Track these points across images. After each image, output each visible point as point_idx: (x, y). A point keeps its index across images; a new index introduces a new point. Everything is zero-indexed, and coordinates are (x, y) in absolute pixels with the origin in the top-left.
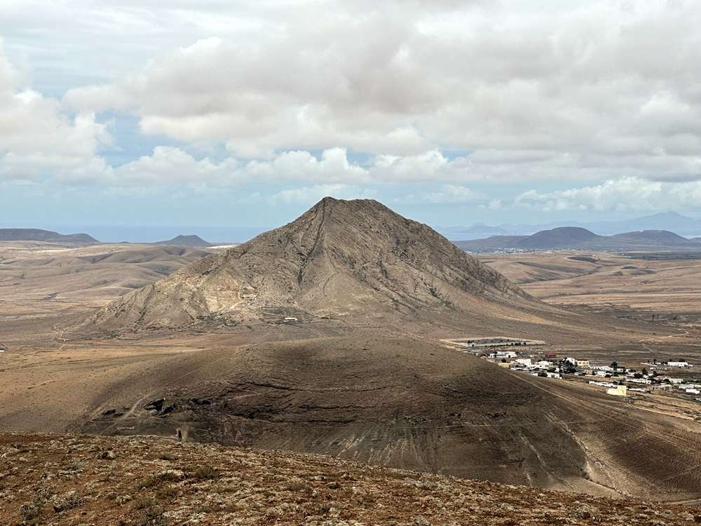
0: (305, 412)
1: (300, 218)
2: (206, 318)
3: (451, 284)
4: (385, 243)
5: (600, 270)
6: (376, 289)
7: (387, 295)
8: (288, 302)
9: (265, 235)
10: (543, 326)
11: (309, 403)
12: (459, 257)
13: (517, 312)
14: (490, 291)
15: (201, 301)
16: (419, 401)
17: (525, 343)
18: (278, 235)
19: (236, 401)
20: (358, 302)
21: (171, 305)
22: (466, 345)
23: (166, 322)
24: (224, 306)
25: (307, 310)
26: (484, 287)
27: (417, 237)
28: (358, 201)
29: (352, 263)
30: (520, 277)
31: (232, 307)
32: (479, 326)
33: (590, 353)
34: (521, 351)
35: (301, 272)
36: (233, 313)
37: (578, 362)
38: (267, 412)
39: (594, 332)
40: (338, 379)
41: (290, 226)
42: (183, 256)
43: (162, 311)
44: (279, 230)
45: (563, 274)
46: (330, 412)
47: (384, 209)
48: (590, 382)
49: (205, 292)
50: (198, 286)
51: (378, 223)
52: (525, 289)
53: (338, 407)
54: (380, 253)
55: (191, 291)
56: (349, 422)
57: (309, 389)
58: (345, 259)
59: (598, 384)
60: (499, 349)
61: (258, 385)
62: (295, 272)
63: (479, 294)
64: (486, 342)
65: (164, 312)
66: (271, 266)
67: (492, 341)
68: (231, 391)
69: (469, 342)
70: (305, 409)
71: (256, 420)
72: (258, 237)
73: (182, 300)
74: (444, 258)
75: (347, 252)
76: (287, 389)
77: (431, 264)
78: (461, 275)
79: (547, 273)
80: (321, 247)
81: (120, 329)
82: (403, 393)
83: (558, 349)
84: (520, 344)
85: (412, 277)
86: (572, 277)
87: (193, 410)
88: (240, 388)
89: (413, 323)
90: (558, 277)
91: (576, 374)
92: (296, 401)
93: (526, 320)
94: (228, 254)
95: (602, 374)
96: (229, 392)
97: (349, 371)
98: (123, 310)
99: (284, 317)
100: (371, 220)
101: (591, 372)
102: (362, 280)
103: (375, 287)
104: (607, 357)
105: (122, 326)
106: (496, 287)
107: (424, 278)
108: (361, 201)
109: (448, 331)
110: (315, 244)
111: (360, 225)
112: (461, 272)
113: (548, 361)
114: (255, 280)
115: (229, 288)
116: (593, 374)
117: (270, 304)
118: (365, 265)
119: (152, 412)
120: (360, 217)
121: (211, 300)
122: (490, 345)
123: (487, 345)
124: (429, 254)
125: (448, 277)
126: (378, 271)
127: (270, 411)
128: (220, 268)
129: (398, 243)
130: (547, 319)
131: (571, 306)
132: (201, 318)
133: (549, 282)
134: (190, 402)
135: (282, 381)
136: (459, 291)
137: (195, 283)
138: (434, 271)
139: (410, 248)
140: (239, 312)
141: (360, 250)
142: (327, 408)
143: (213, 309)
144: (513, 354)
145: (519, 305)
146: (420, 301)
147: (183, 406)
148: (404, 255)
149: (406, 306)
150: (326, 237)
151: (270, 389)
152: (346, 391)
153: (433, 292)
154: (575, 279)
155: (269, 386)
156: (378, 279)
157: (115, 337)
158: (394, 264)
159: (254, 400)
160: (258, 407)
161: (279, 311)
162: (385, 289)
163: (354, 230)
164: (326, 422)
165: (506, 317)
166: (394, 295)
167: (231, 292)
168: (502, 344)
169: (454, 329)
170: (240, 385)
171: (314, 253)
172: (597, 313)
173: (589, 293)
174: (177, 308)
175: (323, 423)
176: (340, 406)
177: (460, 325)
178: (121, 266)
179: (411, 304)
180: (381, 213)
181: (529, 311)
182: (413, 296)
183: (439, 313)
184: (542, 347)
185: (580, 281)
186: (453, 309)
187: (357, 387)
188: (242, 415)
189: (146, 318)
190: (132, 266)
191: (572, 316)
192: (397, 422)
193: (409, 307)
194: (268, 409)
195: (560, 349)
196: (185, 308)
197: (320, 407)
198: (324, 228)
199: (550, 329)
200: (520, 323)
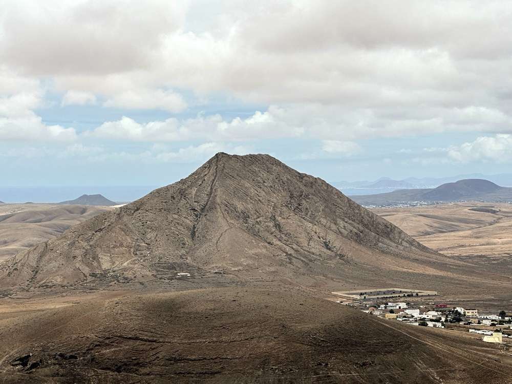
0: (171, 364)
1: (193, 174)
2: (99, 275)
3: (345, 237)
4: (278, 198)
5: (500, 221)
6: (269, 243)
7: (280, 249)
8: (181, 257)
9: (158, 191)
10: (436, 277)
11: (176, 356)
12: (353, 209)
13: (411, 264)
14: (384, 243)
15: (94, 258)
16: (286, 351)
17: (417, 294)
18: (171, 192)
19: (103, 354)
20: (251, 257)
21: (64, 263)
22: (358, 297)
23: (58, 280)
24: (117, 263)
25: (200, 266)
26: (378, 239)
27: (312, 191)
28: (251, 156)
29: (246, 217)
30: (420, 229)
31: (125, 264)
32: (372, 278)
33: (482, 302)
34: (413, 301)
35: (194, 228)
36: (125, 269)
37: (467, 311)
38: (134, 365)
39: (489, 282)
40: (205, 331)
41: (183, 182)
42: (84, 214)
43: (54, 269)
44: (171, 186)
45: (463, 225)
46: (197, 364)
47: (278, 163)
48: (470, 330)
49: (98, 249)
50: (91, 243)
51: (271, 177)
52: (421, 241)
53: (205, 359)
54: (273, 207)
55: (84, 248)
56: (216, 373)
57: (177, 341)
58: (238, 214)
59: (478, 332)
60: (391, 300)
61: (126, 338)
62: (188, 228)
63: (373, 246)
64: (378, 294)
65: (57, 271)
66: (165, 223)
67: (384, 293)
68: (99, 345)
69: (361, 294)
70: (172, 362)
71: (123, 374)
72: (151, 193)
73: (74, 257)
74: (338, 211)
75: (240, 206)
76: (155, 341)
77: (325, 218)
78: (356, 227)
79: (447, 225)
80: (214, 203)
81: (12, 288)
82: (270, 344)
83: (450, 299)
84: (412, 295)
85: (306, 230)
86: (472, 228)
87: (59, 364)
88: (107, 341)
89: (306, 276)
90: (458, 228)
91: (462, 323)
92: (163, 353)
93: (421, 272)
94: (121, 211)
95: (488, 323)
96: (96, 346)
97: (217, 323)
98: (16, 269)
99: (177, 273)
100: (264, 175)
101: (477, 321)
102: (256, 234)
103: (268, 241)
104: (498, 306)
105: (14, 285)
106: (390, 239)
107: (318, 231)
108: (254, 156)
109: (340, 284)
110: (208, 200)
111: (254, 180)
112: (356, 225)
113: (437, 311)
114: (148, 236)
115: (121, 245)
116: (479, 323)
117: (163, 260)
118: (258, 220)
119: (18, 367)
120: (254, 172)
121: (104, 257)
122: (383, 296)
123: (379, 296)
124: (322, 207)
125: (343, 231)
126: (272, 226)
127: (138, 364)
128: (113, 225)
129: (292, 197)
130: (441, 270)
131: (469, 257)
132: (94, 275)
133: (449, 234)
134: (57, 357)
135: (150, 334)
136: (353, 244)
137: (88, 240)
138: (328, 224)
139: (304, 202)
140: (132, 269)
141: (254, 204)
142: (195, 360)
143: (106, 265)
144: (403, 305)
145: (413, 256)
146: (313, 254)
147: (49, 362)
148: (298, 209)
149: (300, 259)
150: (219, 193)
151: (138, 343)
152: (214, 342)
153: (326, 245)
154: (475, 230)
155: (137, 339)
156: (272, 233)
157: (7, 296)
158: (287, 218)
159: (122, 354)
160: (125, 360)
161: (172, 267)
162: (279, 243)
163: (247, 185)
164: (193, 373)
165: (400, 269)
166: (288, 249)
167: (124, 248)
168: (394, 295)
169: (347, 282)
170: (109, 338)
171: (207, 209)
172: (494, 264)
173: (488, 244)
174: (70, 266)
175: (189, 375)
176: (208, 357)
177: (353, 278)
178: (22, 226)
179: (304, 258)
180: (274, 168)
181: (423, 262)
182: (307, 249)
183: (332, 266)
184: (434, 297)
185: (479, 232)
186: (348, 262)
187: (224, 338)
188: (109, 369)
189: (39, 276)
190: (33, 225)
191: (466, 266)
192: (264, 372)
193: (302, 261)
194: (135, 362)
195: (451, 300)
196: (77, 265)
197: (188, 360)
198: (217, 183)
199: (444, 280)
200: (414, 274)
